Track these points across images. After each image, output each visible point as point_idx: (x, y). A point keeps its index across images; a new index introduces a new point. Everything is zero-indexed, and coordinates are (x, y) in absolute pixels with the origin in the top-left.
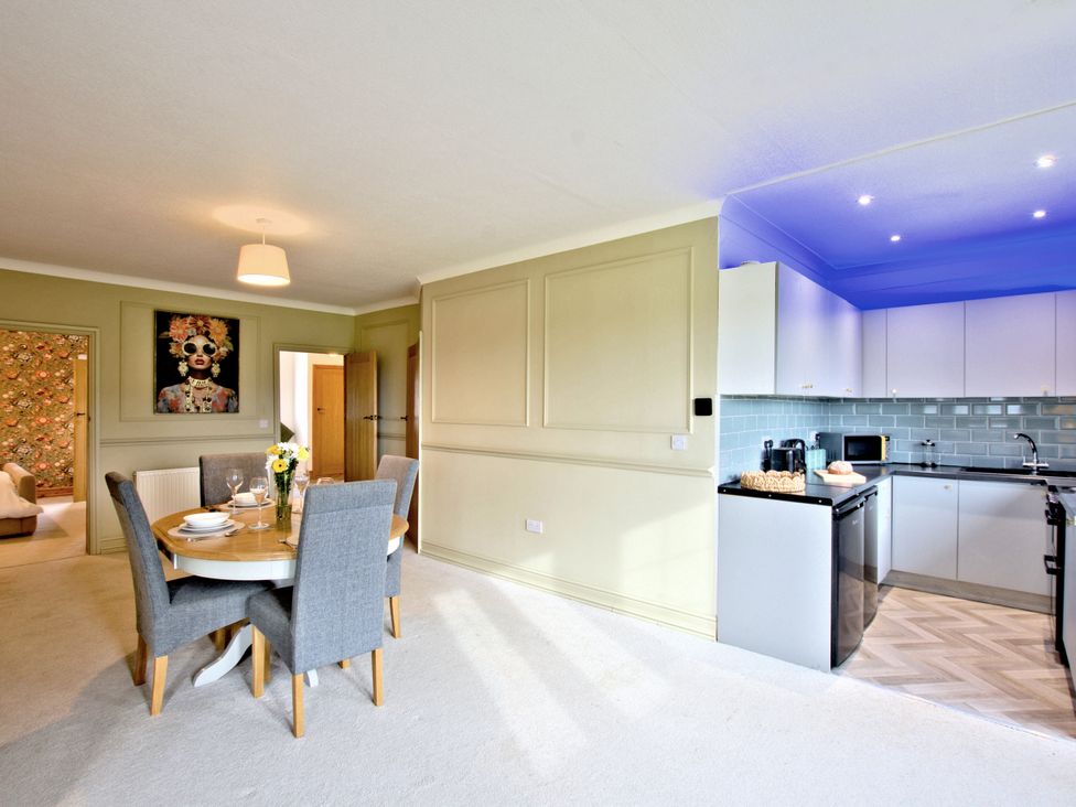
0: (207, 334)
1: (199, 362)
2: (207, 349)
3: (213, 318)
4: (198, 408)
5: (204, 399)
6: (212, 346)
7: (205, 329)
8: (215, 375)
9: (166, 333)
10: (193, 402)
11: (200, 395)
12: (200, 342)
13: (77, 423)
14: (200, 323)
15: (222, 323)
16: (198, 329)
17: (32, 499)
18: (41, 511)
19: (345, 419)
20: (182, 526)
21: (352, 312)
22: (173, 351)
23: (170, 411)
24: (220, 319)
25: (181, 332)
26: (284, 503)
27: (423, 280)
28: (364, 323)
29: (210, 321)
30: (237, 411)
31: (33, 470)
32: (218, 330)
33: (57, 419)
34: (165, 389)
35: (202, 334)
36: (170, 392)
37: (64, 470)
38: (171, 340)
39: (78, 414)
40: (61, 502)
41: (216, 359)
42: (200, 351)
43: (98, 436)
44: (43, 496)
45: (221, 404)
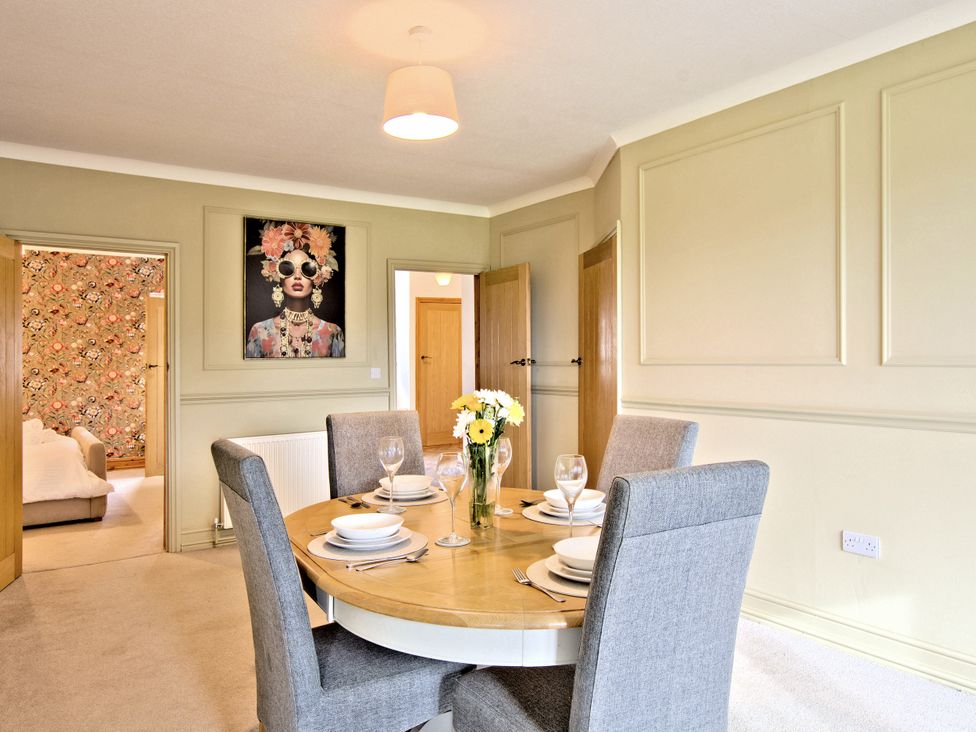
0: (306, 248)
1: (298, 287)
2: (307, 270)
3: (315, 225)
4: (296, 351)
5: (303, 339)
6: (313, 264)
7: (304, 241)
8: (317, 306)
9: (257, 248)
10: (290, 343)
11: (299, 332)
12: (297, 259)
13: (149, 377)
14: (298, 233)
15: (324, 232)
16: (295, 240)
17: (101, 475)
18: (111, 489)
19: (478, 366)
20: (329, 537)
21: (486, 213)
22: (265, 272)
23: (263, 356)
24: (322, 226)
25: (274, 245)
26: (481, 497)
27: (621, 140)
28: (502, 228)
29: (310, 230)
30: (342, 355)
31: (103, 436)
32: (320, 243)
33: (128, 373)
34: (257, 325)
35: (300, 248)
36: (264, 329)
37: (135, 436)
38: (263, 257)
39: (150, 366)
40: (134, 476)
41: (317, 282)
42: (298, 271)
43: (178, 391)
44: (112, 469)
45: (323, 345)
